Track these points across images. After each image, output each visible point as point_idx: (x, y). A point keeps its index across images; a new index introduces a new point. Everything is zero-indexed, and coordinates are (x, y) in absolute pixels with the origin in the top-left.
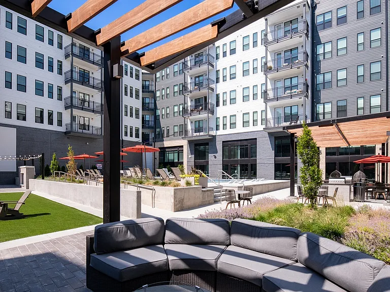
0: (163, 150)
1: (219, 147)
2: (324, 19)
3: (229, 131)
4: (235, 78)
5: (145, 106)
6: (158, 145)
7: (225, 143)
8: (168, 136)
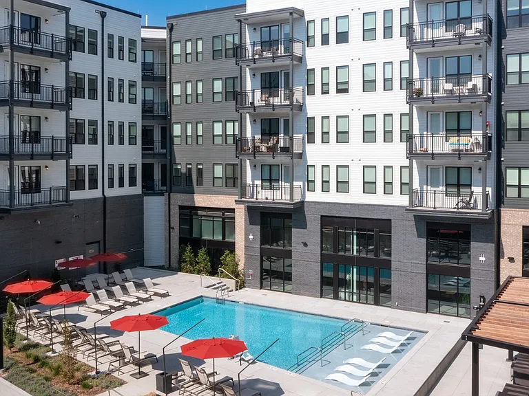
0: (189, 213)
1: (314, 225)
2: (520, 7)
3: (333, 197)
4: (346, 91)
5: (147, 111)
6: (179, 199)
7: (326, 221)
8: (200, 183)
